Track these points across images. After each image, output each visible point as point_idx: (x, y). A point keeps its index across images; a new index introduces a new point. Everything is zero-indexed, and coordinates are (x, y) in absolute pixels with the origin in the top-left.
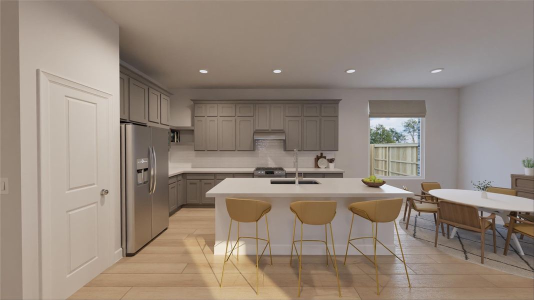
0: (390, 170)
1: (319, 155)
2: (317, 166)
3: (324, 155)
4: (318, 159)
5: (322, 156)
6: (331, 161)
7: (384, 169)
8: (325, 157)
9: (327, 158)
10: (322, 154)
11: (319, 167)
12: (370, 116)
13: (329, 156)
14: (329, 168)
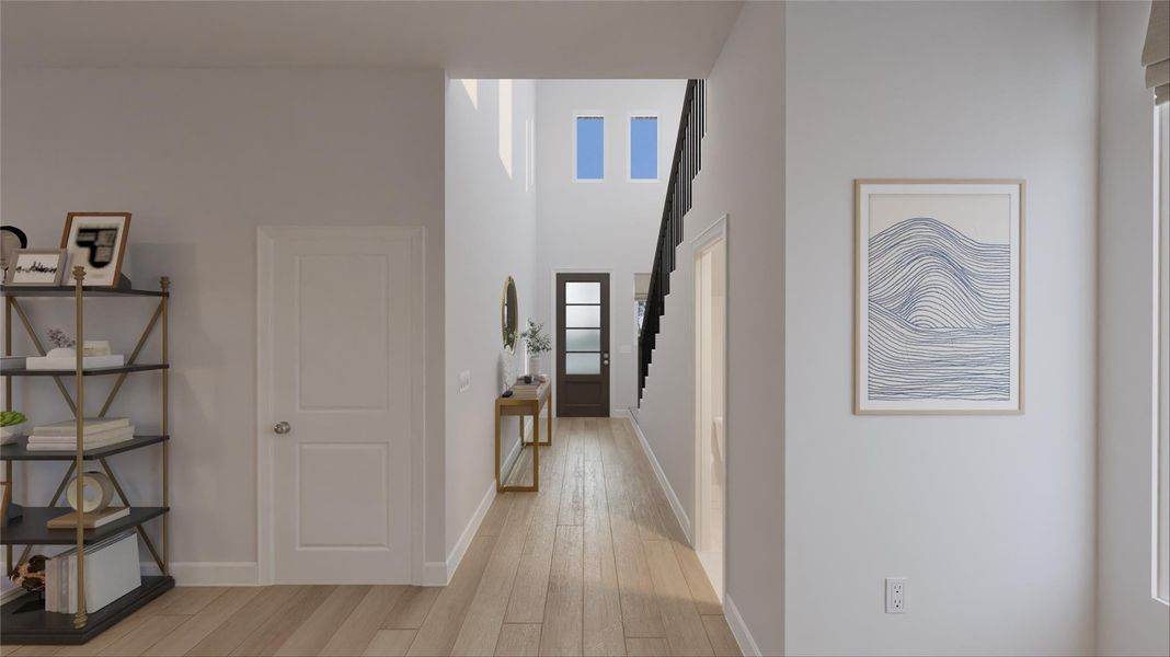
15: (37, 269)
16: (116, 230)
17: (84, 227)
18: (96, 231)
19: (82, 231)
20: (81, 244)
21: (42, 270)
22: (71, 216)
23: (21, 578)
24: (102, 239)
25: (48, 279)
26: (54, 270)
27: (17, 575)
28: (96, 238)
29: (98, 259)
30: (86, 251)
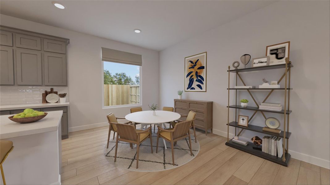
0: (137, 101)
1: (49, 90)
2: (45, 101)
3: (55, 90)
4: (46, 93)
5: (52, 91)
6: (63, 96)
7: (135, 101)
8: (56, 93)
9: (59, 93)
10: (52, 89)
11: (47, 102)
12: (103, 60)
13: (61, 91)
14: (60, 102)
15: (260, 62)
16: (285, 47)
17: (272, 49)
18: (277, 49)
19: (271, 50)
20: (272, 54)
21: (262, 62)
22: (267, 47)
23: (253, 141)
24: (279, 51)
25: (265, 64)
26: (266, 62)
27: (253, 140)
28: (277, 51)
29: (279, 57)
30: (274, 56)
